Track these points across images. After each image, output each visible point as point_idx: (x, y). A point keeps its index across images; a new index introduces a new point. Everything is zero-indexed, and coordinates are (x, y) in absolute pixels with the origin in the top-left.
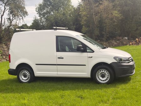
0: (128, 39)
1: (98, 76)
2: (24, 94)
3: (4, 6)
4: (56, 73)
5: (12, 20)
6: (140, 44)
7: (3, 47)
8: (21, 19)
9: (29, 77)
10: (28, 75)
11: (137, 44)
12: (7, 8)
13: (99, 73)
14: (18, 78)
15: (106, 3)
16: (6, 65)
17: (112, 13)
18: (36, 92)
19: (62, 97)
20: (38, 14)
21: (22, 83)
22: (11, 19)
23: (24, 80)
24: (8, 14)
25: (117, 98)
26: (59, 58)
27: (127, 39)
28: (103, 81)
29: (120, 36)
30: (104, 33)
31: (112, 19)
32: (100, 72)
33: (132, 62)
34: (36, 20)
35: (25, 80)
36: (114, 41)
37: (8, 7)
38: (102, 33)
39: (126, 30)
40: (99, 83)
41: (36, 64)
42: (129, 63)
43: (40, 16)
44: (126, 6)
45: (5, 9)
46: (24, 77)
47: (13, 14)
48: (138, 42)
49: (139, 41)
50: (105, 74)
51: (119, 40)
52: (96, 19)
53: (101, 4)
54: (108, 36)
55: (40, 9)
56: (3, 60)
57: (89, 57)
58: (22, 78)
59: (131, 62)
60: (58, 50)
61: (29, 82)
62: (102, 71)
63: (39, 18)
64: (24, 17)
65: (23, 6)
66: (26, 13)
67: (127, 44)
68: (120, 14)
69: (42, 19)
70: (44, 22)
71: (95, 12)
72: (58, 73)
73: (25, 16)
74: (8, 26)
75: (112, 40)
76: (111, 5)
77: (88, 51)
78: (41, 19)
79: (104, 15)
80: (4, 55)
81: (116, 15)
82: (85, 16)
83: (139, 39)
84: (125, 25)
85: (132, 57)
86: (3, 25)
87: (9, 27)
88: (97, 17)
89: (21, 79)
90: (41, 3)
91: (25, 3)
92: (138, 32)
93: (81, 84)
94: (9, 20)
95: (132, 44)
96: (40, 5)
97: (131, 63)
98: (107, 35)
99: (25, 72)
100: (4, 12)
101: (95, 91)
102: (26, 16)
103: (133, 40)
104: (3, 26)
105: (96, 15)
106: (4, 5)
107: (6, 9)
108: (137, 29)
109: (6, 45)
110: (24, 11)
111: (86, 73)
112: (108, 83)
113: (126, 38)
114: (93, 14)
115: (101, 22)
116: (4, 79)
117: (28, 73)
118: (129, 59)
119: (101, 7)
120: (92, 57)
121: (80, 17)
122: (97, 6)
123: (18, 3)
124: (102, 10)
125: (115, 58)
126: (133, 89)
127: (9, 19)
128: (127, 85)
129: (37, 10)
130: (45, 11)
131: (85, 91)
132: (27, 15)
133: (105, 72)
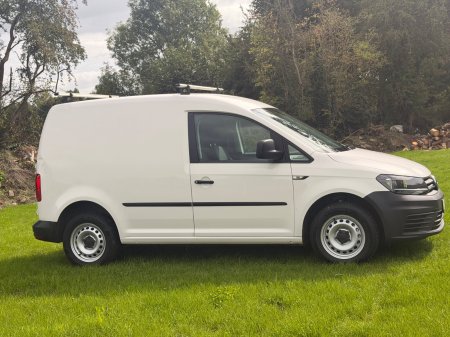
0: (405, 131)
1: (327, 237)
2: (91, 299)
3: (9, 30)
4: (191, 231)
5: (36, 75)
6: (444, 145)
7: (6, 162)
8: (65, 72)
9: (101, 247)
10: (99, 239)
11: (435, 144)
12: (20, 36)
13: (330, 229)
14: (67, 249)
15: (332, 18)
16: (20, 216)
17: (351, 50)
18: (130, 291)
19: (216, 303)
20: (113, 56)
21: (81, 266)
22: (33, 70)
23: (85, 255)
24: (23, 55)
25: (396, 304)
26: (199, 182)
27: (401, 130)
28: (345, 252)
29: (377, 122)
30: (327, 112)
31: (351, 68)
32: (334, 225)
33: (434, 192)
34: (110, 76)
35: (90, 256)
36: (360, 138)
37: (23, 35)
38: (323, 112)
39: (396, 103)
40: (330, 260)
41: (125, 205)
42: (425, 193)
43: (120, 64)
44: (396, 27)
45: (12, 38)
46: (86, 247)
47: (40, 55)
48: (437, 138)
49: (441, 137)
50: (351, 231)
51: (375, 134)
52: (301, 67)
53: (317, 21)
54: (340, 121)
55: (122, 41)
56: (7, 203)
57: (298, 178)
58: (81, 250)
59: (431, 191)
60: (195, 158)
61: (103, 262)
62: (339, 223)
63: (118, 69)
64: (71, 64)
65: (69, 28)
66: (78, 52)
67: (403, 147)
68: (379, 54)
69: (127, 74)
70: (133, 81)
71: (296, 47)
72: (198, 231)
73: (76, 62)
74: (22, 95)
75: (355, 135)
76: (348, 23)
77: (291, 157)
78: (124, 72)
79: (328, 57)
80: (11, 186)
81: (365, 56)
82: (265, 58)
83: (439, 129)
84: (394, 86)
85: (433, 177)
86: (7, 89)
87: (26, 96)
88: (304, 61)
89: (76, 253)
90: (125, 23)
91: (76, 20)
92: (436, 107)
93: (271, 265)
94: (24, 75)
95: (419, 146)
96: (121, 29)
97: (433, 196)
98: (338, 117)
99: (90, 230)
100: (9, 49)
101: (320, 285)
102: (80, 60)
103: (422, 134)
104: (7, 93)
105: (303, 57)
106: (8, 26)
107: (16, 40)
108: (432, 100)
109: (16, 155)
110: (71, 45)
111: (288, 229)
112: (360, 260)
113: (399, 128)
114: (290, 53)
115: (317, 77)
116: (19, 254)
117: (97, 234)
118: (427, 182)
119: (318, 30)
120: (305, 177)
121: (252, 63)
122: (303, 28)
123: (52, 21)
124: (319, 39)
125: (381, 179)
126: (442, 274)
127: (27, 71)
128: (422, 265)
129: (112, 46)
130: (137, 48)
131: (289, 283)
132: (83, 58)
133: (350, 224)
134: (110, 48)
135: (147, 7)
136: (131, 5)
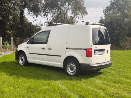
8: (81, 18)
20: (104, 14)
22: (73, 17)
34: (102, 20)
45: (68, 8)
55: (107, 11)
63: (104, 18)
66: (86, 13)
73: (85, 15)
96: (107, 7)
100: (67, 11)
110: (84, 11)
129: (104, 12)
130: (111, 12)
134: (103, 12)
135: (115, 2)
136: (111, 1)
